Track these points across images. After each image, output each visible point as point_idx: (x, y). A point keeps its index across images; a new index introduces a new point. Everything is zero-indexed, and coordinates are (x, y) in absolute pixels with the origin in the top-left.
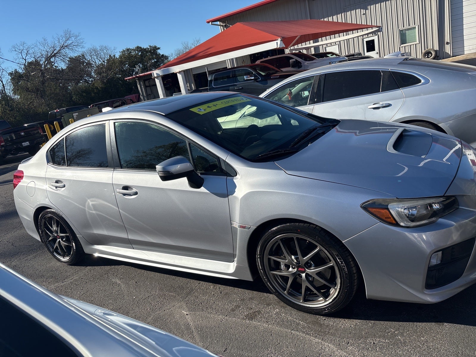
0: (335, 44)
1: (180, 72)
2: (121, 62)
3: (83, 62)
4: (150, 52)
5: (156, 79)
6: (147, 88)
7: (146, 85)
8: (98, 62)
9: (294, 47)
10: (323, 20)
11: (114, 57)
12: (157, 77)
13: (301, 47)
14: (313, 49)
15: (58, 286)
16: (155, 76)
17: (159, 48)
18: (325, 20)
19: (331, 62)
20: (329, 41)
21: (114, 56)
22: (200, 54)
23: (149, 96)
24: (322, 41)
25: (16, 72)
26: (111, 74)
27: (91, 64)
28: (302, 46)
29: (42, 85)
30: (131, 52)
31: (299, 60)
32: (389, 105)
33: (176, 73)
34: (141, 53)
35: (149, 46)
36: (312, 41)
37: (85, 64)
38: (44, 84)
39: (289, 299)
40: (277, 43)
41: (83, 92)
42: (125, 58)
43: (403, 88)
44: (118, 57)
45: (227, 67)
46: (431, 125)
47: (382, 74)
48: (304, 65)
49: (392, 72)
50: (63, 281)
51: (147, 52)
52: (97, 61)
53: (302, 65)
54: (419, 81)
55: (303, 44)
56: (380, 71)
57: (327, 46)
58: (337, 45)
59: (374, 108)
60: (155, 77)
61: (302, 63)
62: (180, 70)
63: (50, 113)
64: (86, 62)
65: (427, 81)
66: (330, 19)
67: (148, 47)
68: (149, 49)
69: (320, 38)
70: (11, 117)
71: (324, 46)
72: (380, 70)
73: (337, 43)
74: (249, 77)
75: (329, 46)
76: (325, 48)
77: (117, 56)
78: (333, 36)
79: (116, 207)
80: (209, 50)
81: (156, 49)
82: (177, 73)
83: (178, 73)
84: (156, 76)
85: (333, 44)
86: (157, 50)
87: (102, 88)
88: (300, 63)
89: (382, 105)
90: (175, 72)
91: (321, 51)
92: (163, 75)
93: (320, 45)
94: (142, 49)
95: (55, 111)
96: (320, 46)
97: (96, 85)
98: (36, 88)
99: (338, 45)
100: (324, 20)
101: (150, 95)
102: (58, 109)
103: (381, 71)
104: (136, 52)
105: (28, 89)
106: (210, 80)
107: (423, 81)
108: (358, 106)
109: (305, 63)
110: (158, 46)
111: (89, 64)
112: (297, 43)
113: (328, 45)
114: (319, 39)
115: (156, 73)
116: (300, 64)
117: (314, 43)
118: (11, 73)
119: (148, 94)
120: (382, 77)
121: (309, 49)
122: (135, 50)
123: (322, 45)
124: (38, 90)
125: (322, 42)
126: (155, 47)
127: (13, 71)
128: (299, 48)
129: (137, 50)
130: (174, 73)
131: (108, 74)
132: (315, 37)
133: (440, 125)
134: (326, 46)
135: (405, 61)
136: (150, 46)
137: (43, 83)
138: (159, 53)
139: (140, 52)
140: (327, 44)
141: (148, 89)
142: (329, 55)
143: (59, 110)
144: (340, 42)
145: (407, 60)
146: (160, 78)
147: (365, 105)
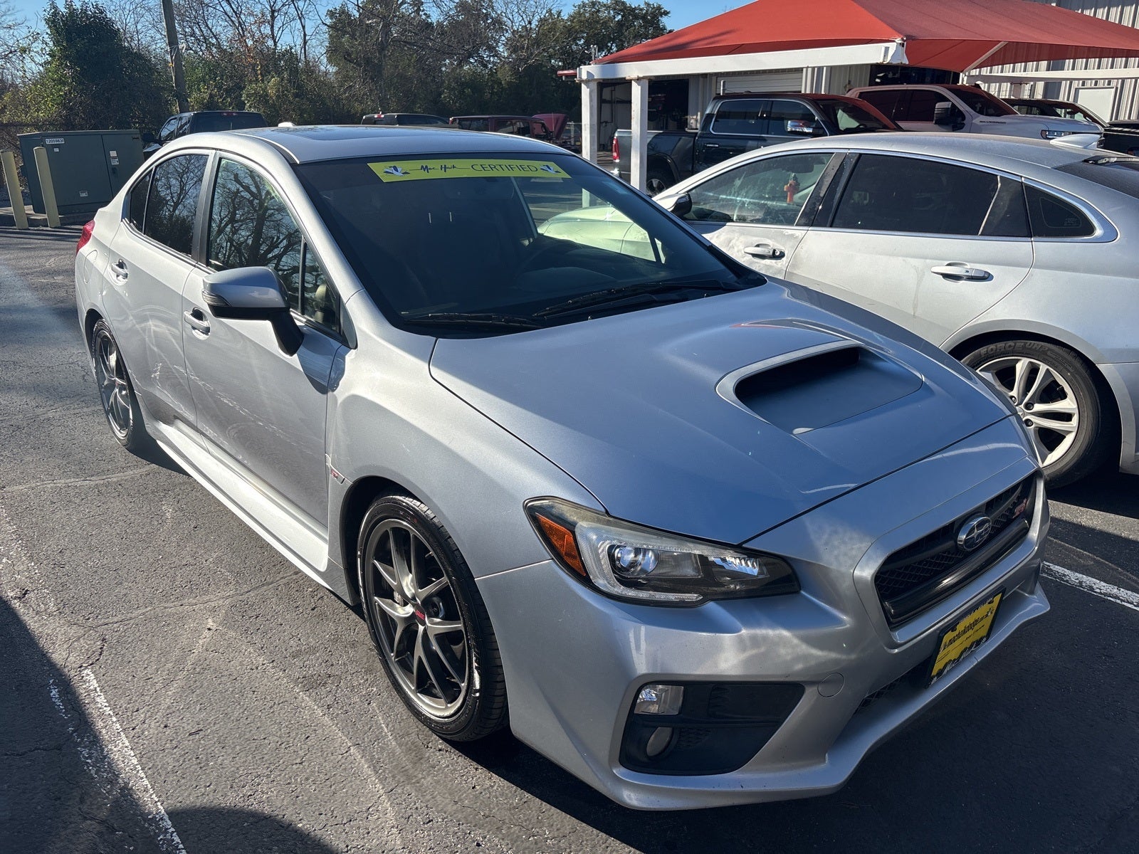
0: (1109, 84)
1: (638, 80)
2: (569, 30)
3: (487, 16)
4: (644, 17)
5: (583, 86)
6: (603, 105)
7: (603, 97)
8: (518, 23)
9: (980, 72)
10: (1080, 12)
11: (558, 17)
12: (587, 82)
13: (1000, 74)
14: (1040, 86)
15: (70, 485)
16: (584, 77)
17: (666, 13)
18: (1087, 12)
19: (1048, 131)
20: (1093, 73)
21: (559, 13)
22: (698, 43)
23: (604, 124)
24: (1073, 69)
25: (344, 12)
26: (537, 56)
27: (501, 23)
28: (1002, 72)
29: (380, 53)
30: (598, 11)
31: (962, 106)
32: (986, 277)
33: (631, 80)
34: (622, 16)
35: (646, 3)
36: (1044, 64)
37: (489, 21)
38: (383, 49)
39: (395, 673)
40: (887, 49)
41: (464, 85)
42: (581, 22)
43: (1038, 239)
44: (566, 18)
45: (800, 92)
46: (1081, 361)
47: (999, 185)
48: (972, 123)
49: (1028, 187)
50: (88, 478)
51: (636, 17)
52: (517, 19)
53: (964, 122)
54: (1089, 229)
55: (1007, 66)
56: (997, 175)
57: (1083, 84)
58: (1113, 90)
59: (946, 276)
60: (582, 81)
61: (967, 115)
62: (641, 76)
63: (364, 117)
64: (492, 18)
65: (1110, 235)
66: (1101, 14)
67: (642, 6)
68: (641, 10)
69: (1070, 59)
70: (294, 110)
71: (1075, 84)
72: (999, 174)
73: (1114, 83)
74: (801, 126)
75: (1089, 86)
76: (1077, 90)
77: (565, 16)
78: (1108, 62)
79: (181, 348)
80: (725, 37)
81: (659, 12)
82: (633, 82)
83: (634, 80)
84: (586, 78)
85: (1101, 84)
86: (661, 16)
87: (509, 83)
88: (961, 115)
89: (967, 272)
90: (628, 78)
91: (1062, 98)
92: (604, 80)
93: (1066, 79)
94: (625, 7)
95: (376, 116)
96: (1064, 82)
97: (499, 75)
98: (366, 57)
99: (1117, 88)
100: (1082, 12)
101: (606, 122)
102: (382, 114)
103: (1001, 176)
104: (611, 12)
105: (349, 55)
106: (708, 114)
107: (1099, 232)
108: (909, 260)
109: (976, 118)
110: (666, 8)
111: (498, 24)
112: (991, 63)
113: (1088, 84)
114: (1067, 61)
115: (588, 72)
116: (960, 119)
117: (1048, 69)
118: (331, 11)
119: (602, 121)
120: (996, 194)
121: (1021, 84)
122: (609, 7)
123: (1071, 80)
124: (368, 61)
125: (1072, 71)
126: (659, 8)
127: (337, 8)
128: (992, 74)
129: (614, 9)
130: (625, 78)
131: (532, 54)
132: (1057, 55)
133: (1101, 367)
134: (1080, 86)
135: (1090, 166)
136: (648, 4)
137: (382, 47)
138: (664, 26)
139: (619, 14)
140: (1084, 81)
141: (606, 107)
142: (1061, 111)
143: (383, 116)
144: (1123, 80)
145: (1096, 162)
146: (594, 86)
147: (928, 261)
